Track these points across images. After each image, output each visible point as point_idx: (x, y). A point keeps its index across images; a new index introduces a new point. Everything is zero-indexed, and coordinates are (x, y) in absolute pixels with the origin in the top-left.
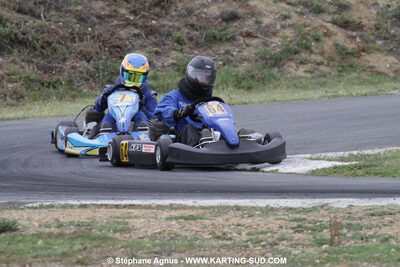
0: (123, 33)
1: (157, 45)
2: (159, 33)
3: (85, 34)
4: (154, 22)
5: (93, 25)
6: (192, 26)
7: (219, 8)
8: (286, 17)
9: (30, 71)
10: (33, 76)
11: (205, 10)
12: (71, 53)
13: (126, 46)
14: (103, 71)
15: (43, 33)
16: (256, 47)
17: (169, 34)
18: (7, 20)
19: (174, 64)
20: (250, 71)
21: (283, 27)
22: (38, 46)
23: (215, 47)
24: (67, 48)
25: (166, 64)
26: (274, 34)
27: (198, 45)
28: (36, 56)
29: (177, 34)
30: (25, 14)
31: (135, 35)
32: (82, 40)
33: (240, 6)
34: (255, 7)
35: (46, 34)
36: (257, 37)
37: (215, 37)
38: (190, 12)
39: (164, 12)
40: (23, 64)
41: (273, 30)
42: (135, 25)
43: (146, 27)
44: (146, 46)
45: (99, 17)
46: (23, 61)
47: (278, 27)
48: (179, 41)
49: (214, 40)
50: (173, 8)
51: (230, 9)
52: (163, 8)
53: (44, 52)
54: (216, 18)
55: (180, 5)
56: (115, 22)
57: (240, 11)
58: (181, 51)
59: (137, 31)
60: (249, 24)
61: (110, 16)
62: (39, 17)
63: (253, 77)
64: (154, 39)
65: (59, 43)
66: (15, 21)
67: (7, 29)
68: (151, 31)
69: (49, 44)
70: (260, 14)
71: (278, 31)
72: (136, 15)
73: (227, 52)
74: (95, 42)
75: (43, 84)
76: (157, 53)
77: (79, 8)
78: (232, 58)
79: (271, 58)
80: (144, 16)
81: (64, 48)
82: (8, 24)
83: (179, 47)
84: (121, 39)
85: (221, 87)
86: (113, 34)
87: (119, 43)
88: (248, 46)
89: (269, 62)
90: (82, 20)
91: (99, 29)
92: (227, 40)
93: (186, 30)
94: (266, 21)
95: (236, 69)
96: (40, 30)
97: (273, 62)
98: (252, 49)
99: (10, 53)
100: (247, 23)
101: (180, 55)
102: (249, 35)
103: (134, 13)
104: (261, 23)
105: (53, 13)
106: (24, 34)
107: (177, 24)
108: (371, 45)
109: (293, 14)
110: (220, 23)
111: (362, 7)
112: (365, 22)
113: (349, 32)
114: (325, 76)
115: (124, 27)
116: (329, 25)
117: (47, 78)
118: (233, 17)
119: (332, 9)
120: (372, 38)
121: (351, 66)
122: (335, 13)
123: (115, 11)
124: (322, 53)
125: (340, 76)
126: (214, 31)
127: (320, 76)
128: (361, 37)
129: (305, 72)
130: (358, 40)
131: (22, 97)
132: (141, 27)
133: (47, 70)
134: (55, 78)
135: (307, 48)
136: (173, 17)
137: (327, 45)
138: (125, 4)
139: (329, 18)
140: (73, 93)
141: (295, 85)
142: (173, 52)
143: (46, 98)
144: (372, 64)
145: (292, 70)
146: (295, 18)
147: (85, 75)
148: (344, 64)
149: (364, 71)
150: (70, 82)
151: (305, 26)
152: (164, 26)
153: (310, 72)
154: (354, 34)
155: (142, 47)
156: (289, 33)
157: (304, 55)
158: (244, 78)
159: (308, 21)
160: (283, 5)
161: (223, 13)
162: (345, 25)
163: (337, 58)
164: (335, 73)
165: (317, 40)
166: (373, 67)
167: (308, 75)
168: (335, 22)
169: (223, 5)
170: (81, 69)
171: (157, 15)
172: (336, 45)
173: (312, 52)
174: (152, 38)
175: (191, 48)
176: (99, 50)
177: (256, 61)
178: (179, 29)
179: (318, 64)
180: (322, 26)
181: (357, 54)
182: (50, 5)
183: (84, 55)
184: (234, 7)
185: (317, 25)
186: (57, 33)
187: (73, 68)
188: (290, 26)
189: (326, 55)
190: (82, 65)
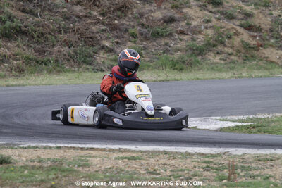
0: (94, 29)
1: (118, 37)
2: (120, 30)
3: (68, 28)
4: (116, 22)
5: (74, 22)
6: (143, 25)
7: (162, 13)
8: (208, 21)
9: (29, 52)
10: (31, 56)
11: (152, 14)
12: (58, 41)
13: (96, 37)
14: (80, 54)
15: (39, 27)
16: (187, 41)
17: (126, 30)
18: (14, 17)
20: (182, 58)
21: (206, 28)
22: (35, 36)
23: (158, 40)
24: (56, 37)
26: (200, 32)
27: (146, 39)
28: (34, 43)
29: (132, 30)
30: (27, 13)
31: (103, 30)
32: (66, 33)
33: (176, 13)
34: (187, 13)
35: (41, 28)
36: (187, 34)
37: (158, 33)
38: (141, 15)
39: (123, 15)
40: (25, 48)
41: (199, 30)
42: (103, 23)
43: (111, 24)
44: (110, 38)
45: (78, 17)
46: (25, 45)
47: (203, 28)
48: (133, 35)
49: (158, 35)
50: (130, 13)
51: (169, 14)
52: (123, 12)
53: (39, 39)
54: (159, 20)
55: (135, 10)
56: (89, 21)
57: (177, 16)
58: (135, 42)
59: (104, 28)
60: (182, 25)
61: (86, 16)
62: (37, 16)
63: (184, 62)
65: (50, 34)
66: (20, 18)
67: (14, 23)
68: (114, 28)
69: (43, 34)
70: (190, 18)
71: (202, 31)
72: (104, 16)
73: (166, 44)
74: (75, 34)
75: (38, 62)
76: (117, 43)
77: (65, 10)
78: (169, 48)
79: (196, 49)
80: (109, 17)
81: (53, 37)
82: (15, 20)
83: (133, 40)
84: (93, 33)
85: (161, 68)
86: (87, 29)
87: (91, 35)
88: (181, 40)
89: (195, 52)
90: (66, 18)
91: (78, 25)
92: (167, 35)
93: (139, 28)
94: (194, 23)
95: (173, 56)
96: (37, 24)
97: (198, 52)
98: (184, 42)
99: (16, 40)
100: (181, 24)
101: (134, 45)
102: (182, 33)
103: (103, 15)
104: (191, 24)
105: (46, 13)
106: (26, 27)
107: (132, 23)
108: (266, 42)
109: (213, 19)
110: (162, 24)
111: (261, 16)
112: (263, 26)
113: (252, 33)
114: (234, 63)
115: (96, 24)
116: (238, 28)
117: (40, 58)
118: (171, 20)
119: (241, 16)
120: (268, 37)
121: (252, 56)
122: (242, 19)
123: (90, 13)
124: (232, 47)
125: (244, 63)
126: (158, 29)
127: (230, 63)
128: (260, 36)
129: (221, 59)
130: (258, 38)
131: (23, 71)
132: (107, 25)
133: (40, 52)
134: (46, 58)
135: (222, 43)
136: (129, 18)
137: (236, 41)
138: (97, 8)
139: (238, 23)
140: (58, 69)
141: (212, 68)
142: (129, 43)
143: (40, 72)
144: (267, 56)
145: (211, 58)
146: (214, 22)
147: (67, 57)
148: (247, 55)
149: (261, 60)
150: (57, 61)
151: (221, 28)
152: (123, 24)
153: (223, 59)
154: (255, 34)
155: (108, 38)
156: (210, 32)
157: (220, 48)
158: (178, 63)
159: (223, 24)
160: (207, 13)
161: (164, 17)
162: (249, 28)
163: (243, 51)
164: (241, 61)
165: (229, 38)
166: (267, 58)
167: (222, 62)
168: (242, 26)
169: (165, 11)
170: (65, 53)
171: (118, 17)
172: (243, 42)
173: (225, 46)
174: (115, 32)
175: (141, 41)
176: (77, 40)
177: (186, 51)
178: (133, 27)
179: (229, 54)
180: (233, 28)
181: (257, 48)
182: (44, 7)
183: (67, 43)
184: (172, 13)
185: (229, 27)
186: (48, 27)
187: (59, 51)
188: (211, 27)
189: (235, 48)
190: (65, 49)
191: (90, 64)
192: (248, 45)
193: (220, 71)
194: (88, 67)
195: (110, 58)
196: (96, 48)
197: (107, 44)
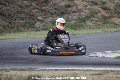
0: (34, 11)
1: (45, 15)
2: (46, 11)
3: (22, 11)
4: (44, 8)
5: (24, 9)
6: (56, 9)
7: (64, 3)
8: (86, 6)
9: (5, 23)
10: (6, 25)
11: (60, 4)
12: (17, 18)
13: (35, 15)
14: (28, 23)
15: (8, 11)
16: (77, 16)
17: (49, 12)
19: (50, 21)
20: (75, 24)
21: (85, 9)
22: (7, 15)
23: (64, 16)
24: (16, 16)
25: (48, 21)
26: (82, 11)
27: (58, 15)
28: (6, 19)
29: (51, 12)
30: (3, 5)
32: (21, 13)
33: (71, 3)
34: (76, 3)
35: (9, 12)
36: (77, 13)
37: (63, 12)
38: (55, 4)
39: (47, 4)
41: (82, 10)
42: (38, 9)
43: (41, 9)
44: (41, 16)
45: (26, 6)
46: (2, 20)
47: (84, 9)
48: (52, 14)
50: (49, 3)
51: (68, 4)
52: (46, 3)
53: (9, 17)
54: (64, 6)
55: (52, 2)
56: (31, 8)
57: (71, 4)
58: (53, 17)
59: (38, 11)
60: (74, 8)
61: (30, 6)
62: (7, 6)
63: (76, 25)
64: (44, 13)
65: (14, 14)
68: (43, 11)
69: (10, 15)
70: (78, 5)
71: (84, 11)
73: (67, 17)
74: (25, 14)
75: (9, 28)
76: (45, 17)
77: (20, 3)
78: (69, 19)
79: (81, 19)
80: (41, 6)
81: (15, 16)
83: (52, 16)
84: (33, 13)
86: (31, 12)
87: (33, 14)
88: (74, 15)
89: (81, 21)
90: (21, 7)
91: (26, 10)
92: (67, 13)
93: (54, 10)
94: (80, 7)
95: (71, 23)
96: (7, 10)
97: (82, 21)
98: (75, 16)
100: (73, 8)
101: (52, 18)
102: (74, 12)
103: (37, 5)
104: (78, 8)
105: (11, 5)
106: (2, 11)
107: (51, 8)
108: (113, 15)
109: (88, 5)
110: (65, 8)
111: (110, 3)
112: (111, 8)
113: (106, 11)
114: (99, 25)
115: (34, 9)
116: (100, 9)
117: (10, 26)
118: (69, 6)
119: (100, 4)
120: (113, 13)
121: (107, 22)
122: (101, 5)
123: (31, 4)
124: (98, 18)
125: (104, 25)
126: (63, 11)
127: (97, 25)
128: (110, 12)
129: (93, 24)
130: (109, 13)
131: (3, 32)
132: (40, 9)
133: (10, 23)
134: (13, 26)
135: (93, 16)
136: (50, 6)
137: (99, 15)
138: (34, 2)
139: (99, 7)
140: (19, 30)
141: (90, 28)
142: (50, 17)
143: (10, 32)
144: (114, 21)
145: (88, 23)
146: (89, 7)
147: (22, 25)
148: (105, 21)
149: (111, 23)
150: (18, 27)
151: (92, 9)
152: (47, 9)
153: (94, 24)
154: (108, 12)
155: (40, 16)
156: (87, 11)
157: (92, 18)
158: (73, 26)
159: (93, 8)
160: (85, 2)
161: (66, 5)
162: (105, 9)
163: (103, 19)
164: (102, 24)
165: (96, 13)
166: (114, 22)
167: (94, 25)
168: (101, 8)
169: (66, 2)
170: (21, 23)
171: (44, 5)
172: (102, 15)
173: (94, 17)
174: (43, 13)
175: (56, 16)
176: (26, 17)
177: (77, 20)
178: (52, 10)
179: (97, 21)
180: (97, 9)
181: (109, 18)
182: (10, 2)
183: (22, 18)
184: (69, 3)
185: (96, 9)
186: (13, 11)
187: (18, 22)
188: (87, 9)
189: (99, 18)
190: (21, 21)
191: (33, 28)
192: (105, 16)
193: (93, 29)
194: (32, 29)
195: (42, 24)
196: (35, 20)
197: (40, 18)
